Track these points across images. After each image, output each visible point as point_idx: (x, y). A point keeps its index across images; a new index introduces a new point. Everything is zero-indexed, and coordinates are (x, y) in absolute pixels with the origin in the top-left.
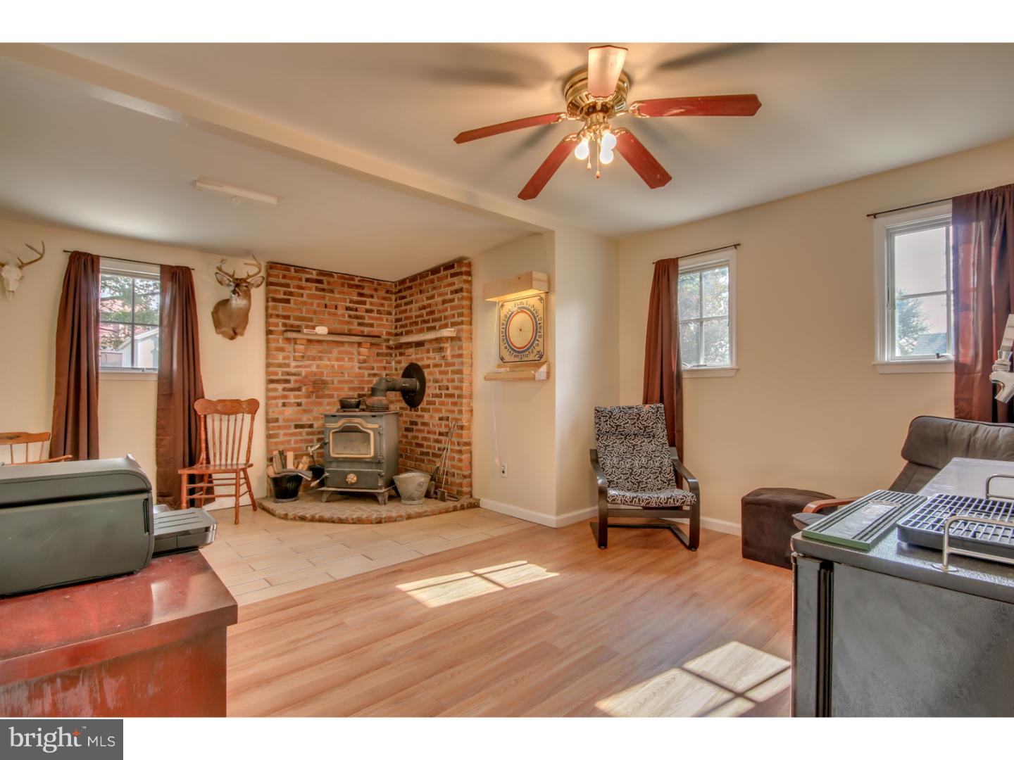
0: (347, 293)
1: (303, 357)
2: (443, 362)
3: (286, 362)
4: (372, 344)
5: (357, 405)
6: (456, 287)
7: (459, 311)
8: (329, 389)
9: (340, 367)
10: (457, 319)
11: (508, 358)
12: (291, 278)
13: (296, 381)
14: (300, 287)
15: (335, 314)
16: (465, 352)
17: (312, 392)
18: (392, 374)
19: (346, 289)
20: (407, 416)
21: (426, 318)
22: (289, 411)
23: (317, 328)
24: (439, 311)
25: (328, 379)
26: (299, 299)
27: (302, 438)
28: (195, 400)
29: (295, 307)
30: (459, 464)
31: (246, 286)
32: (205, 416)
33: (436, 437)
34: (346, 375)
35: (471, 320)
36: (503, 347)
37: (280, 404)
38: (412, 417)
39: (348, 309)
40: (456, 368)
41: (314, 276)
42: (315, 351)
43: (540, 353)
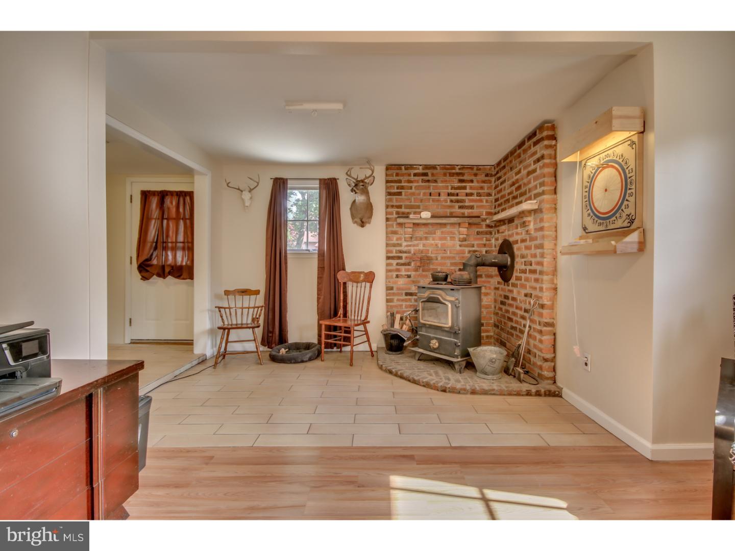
0: (449, 181)
1: (411, 238)
2: (527, 237)
3: (399, 242)
4: (469, 224)
5: (445, 279)
6: (538, 155)
7: (541, 180)
8: (433, 264)
9: (443, 245)
10: (539, 190)
11: (592, 227)
12: (403, 175)
13: (406, 258)
14: (409, 181)
15: (438, 201)
16: (546, 225)
17: (420, 267)
18: (491, 250)
19: (448, 178)
20: (503, 290)
21: (515, 194)
22: (401, 282)
23: (422, 213)
24: (525, 185)
25: (433, 255)
26: (409, 191)
27: (411, 304)
28: (338, 272)
29: (405, 197)
30: (540, 346)
31: (363, 185)
32: (345, 284)
33: (522, 313)
34: (448, 252)
35: (555, 189)
36: (586, 214)
37: (395, 276)
38: (505, 292)
39: (449, 195)
40: (538, 242)
41: (420, 170)
42: (422, 233)
43: (631, 218)
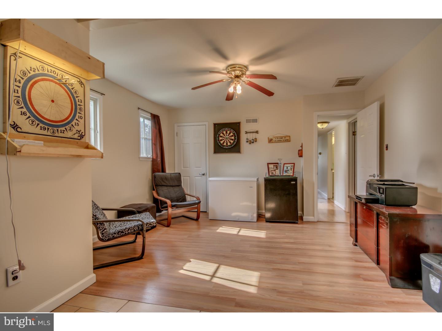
11: (27, 127)
43: (81, 134)
